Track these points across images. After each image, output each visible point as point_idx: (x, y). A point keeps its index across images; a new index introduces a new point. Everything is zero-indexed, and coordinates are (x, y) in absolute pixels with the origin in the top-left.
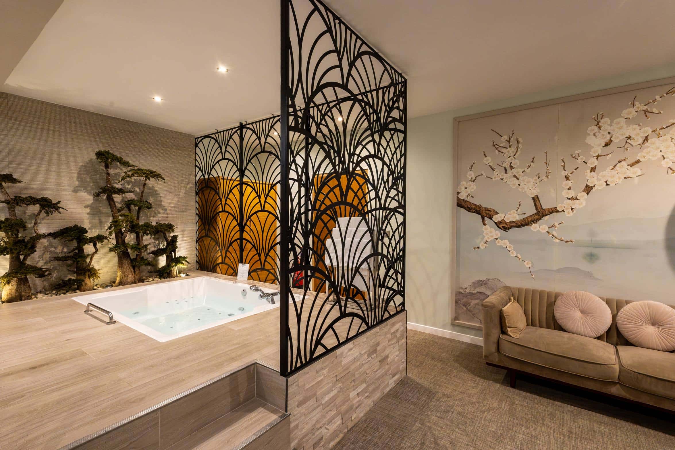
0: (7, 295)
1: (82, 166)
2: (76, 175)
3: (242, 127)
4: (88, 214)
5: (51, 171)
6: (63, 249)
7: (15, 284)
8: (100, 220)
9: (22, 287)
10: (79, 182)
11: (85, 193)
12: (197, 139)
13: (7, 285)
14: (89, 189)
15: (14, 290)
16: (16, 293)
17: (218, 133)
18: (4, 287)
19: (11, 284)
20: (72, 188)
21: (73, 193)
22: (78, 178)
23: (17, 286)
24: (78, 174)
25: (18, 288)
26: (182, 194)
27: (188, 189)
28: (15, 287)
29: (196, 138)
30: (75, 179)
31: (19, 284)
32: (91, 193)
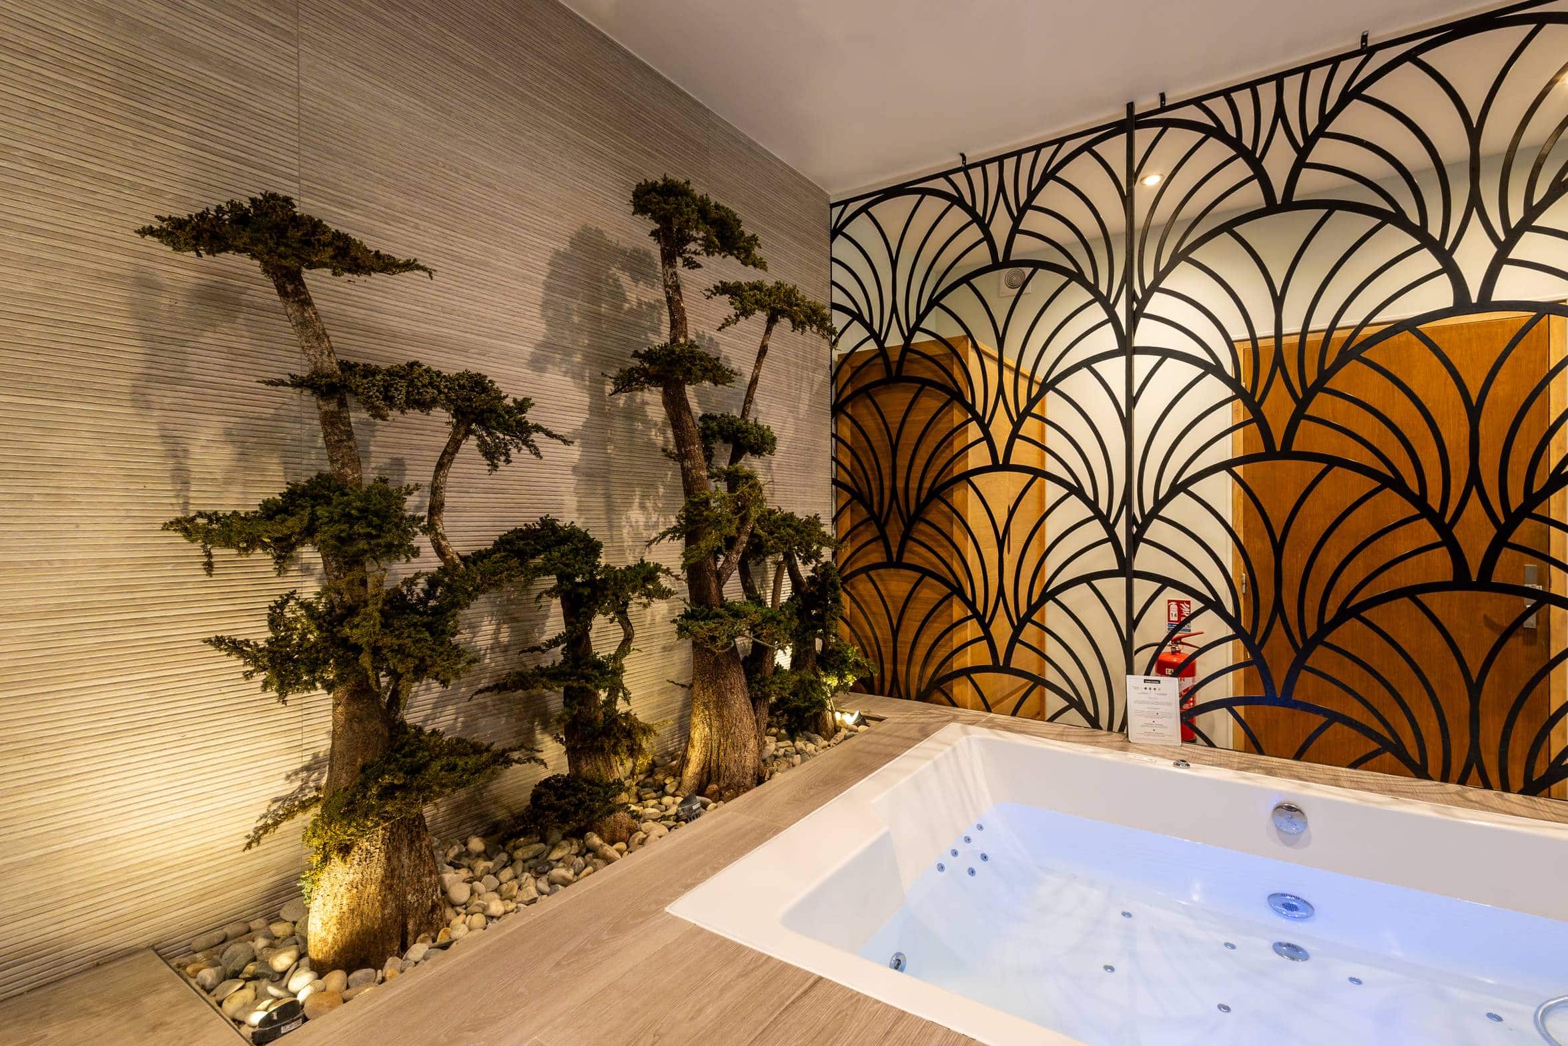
0: (341, 923)
1: (557, 253)
2: (538, 293)
3: (1130, 124)
4: (575, 469)
5: (459, 259)
6: (497, 631)
7: (379, 856)
8: (608, 496)
9: (406, 861)
10: (550, 323)
11: (565, 373)
12: (836, 211)
13: (336, 859)
14: (578, 358)
15: (372, 889)
16: (384, 905)
17: (965, 169)
18: (324, 876)
19: (355, 855)
20: (528, 350)
21: (529, 373)
22: (545, 305)
23: (389, 859)
24: (548, 287)
25: (393, 870)
26: (803, 407)
27: (816, 387)
28: (377, 871)
29: (833, 206)
30: (536, 311)
31: (392, 848)
32: (583, 378)
